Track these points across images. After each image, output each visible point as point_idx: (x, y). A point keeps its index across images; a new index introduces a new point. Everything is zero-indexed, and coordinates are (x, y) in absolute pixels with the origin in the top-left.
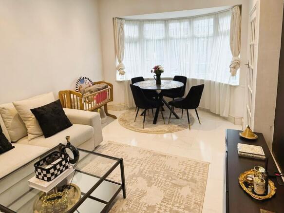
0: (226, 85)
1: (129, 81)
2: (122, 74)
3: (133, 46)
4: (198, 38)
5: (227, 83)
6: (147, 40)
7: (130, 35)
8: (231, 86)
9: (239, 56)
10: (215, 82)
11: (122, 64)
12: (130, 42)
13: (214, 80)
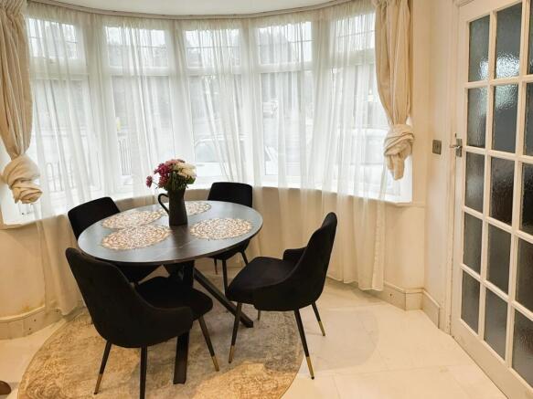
0: (373, 203)
1: (61, 217)
2: (29, 198)
3: (67, 96)
4: (273, 74)
5: (375, 196)
6: (116, 77)
7: (52, 57)
8: (388, 205)
9: (408, 122)
10: (334, 195)
11: (27, 161)
12: (53, 83)
13: (334, 190)
